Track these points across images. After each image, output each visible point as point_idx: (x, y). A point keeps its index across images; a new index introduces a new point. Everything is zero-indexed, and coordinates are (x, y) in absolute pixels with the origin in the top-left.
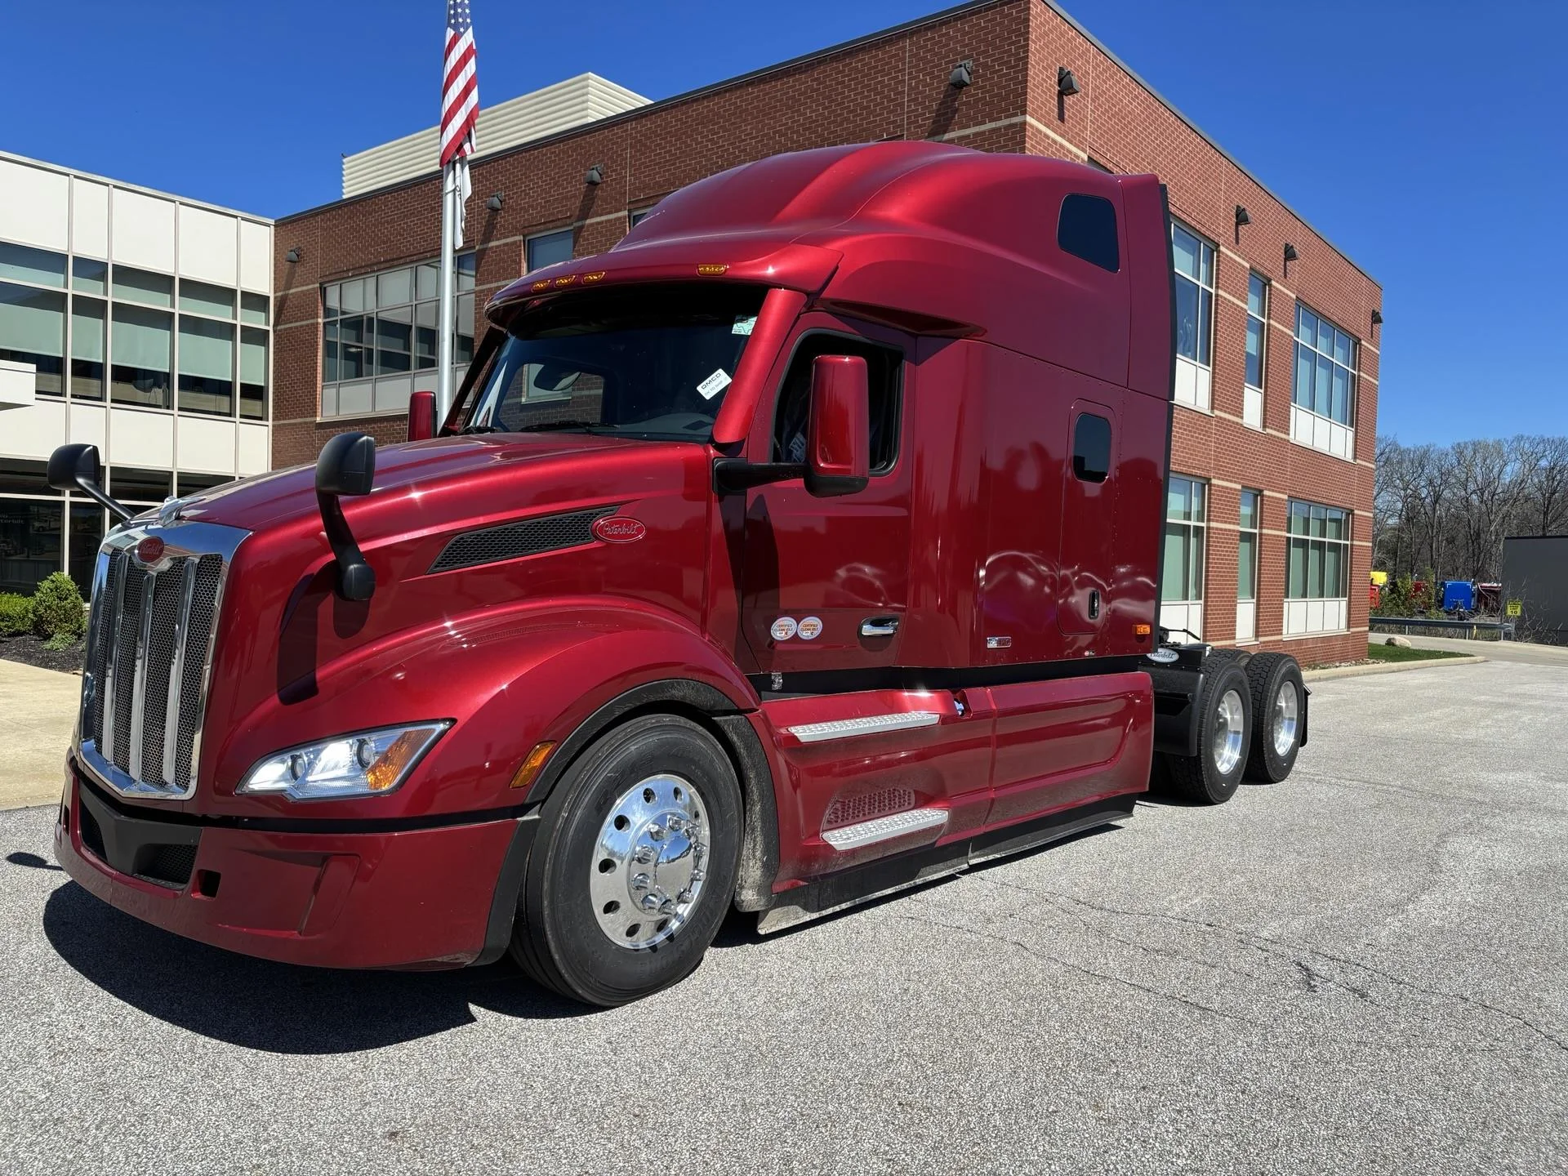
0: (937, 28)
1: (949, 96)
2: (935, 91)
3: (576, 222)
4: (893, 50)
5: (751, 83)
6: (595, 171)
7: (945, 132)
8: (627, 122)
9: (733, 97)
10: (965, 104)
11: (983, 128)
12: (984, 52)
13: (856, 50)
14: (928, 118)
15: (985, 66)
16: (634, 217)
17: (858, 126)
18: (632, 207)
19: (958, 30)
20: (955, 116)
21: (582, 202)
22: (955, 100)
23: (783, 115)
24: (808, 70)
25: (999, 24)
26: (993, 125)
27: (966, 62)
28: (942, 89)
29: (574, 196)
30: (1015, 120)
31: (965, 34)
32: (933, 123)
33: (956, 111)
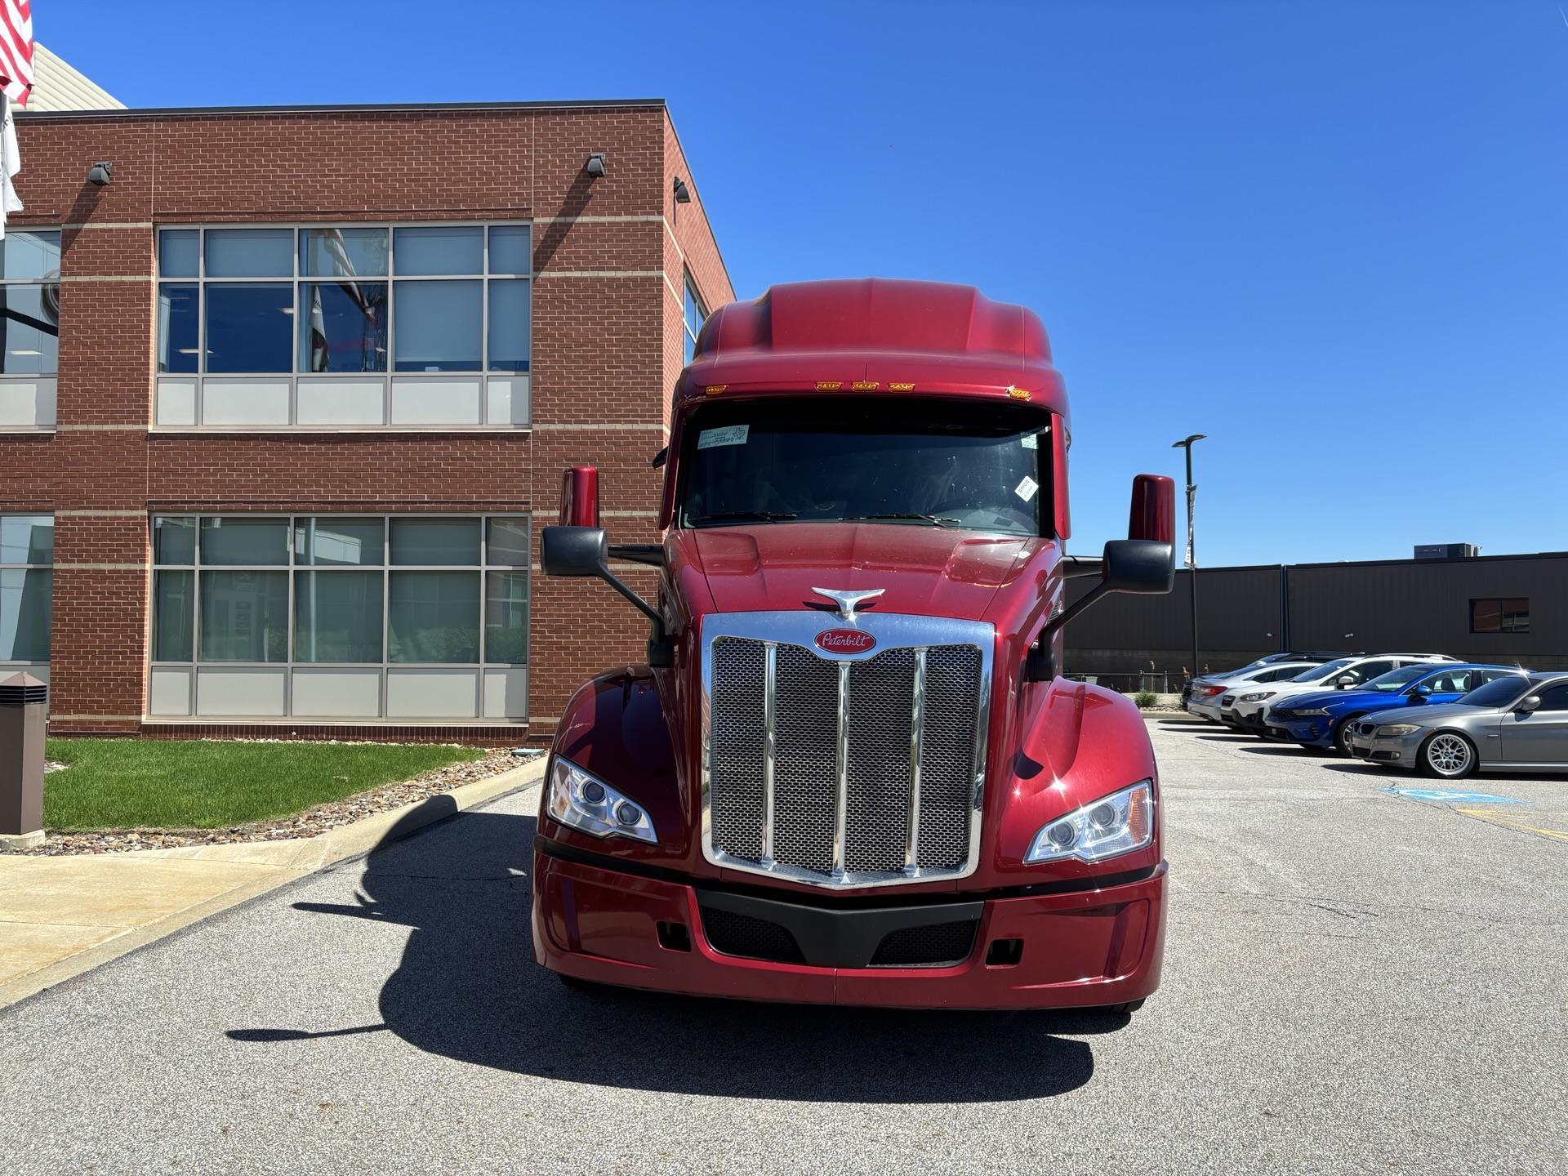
0: (567, 116)
1: (583, 181)
2: (569, 176)
3: (66, 223)
4: (517, 123)
5: (337, 117)
6: (102, 169)
7: (577, 215)
8: (152, 121)
9: (313, 126)
10: (599, 192)
11: (618, 219)
12: (618, 149)
13: (473, 115)
14: (558, 198)
15: (619, 162)
16: (160, 231)
17: (477, 190)
18: (159, 219)
19: (590, 123)
20: (588, 202)
21: (77, 201)
22: (589, 187)
23: (381, 160)
24: (412, 120)
25: (633, 128)
26: (629, 218)
27: (601, 154)
28: (574, 173)
29: (65, 192)
30: (651, 218)
31: (596, 128)
32: (565, 203)
33: (589, 197)
